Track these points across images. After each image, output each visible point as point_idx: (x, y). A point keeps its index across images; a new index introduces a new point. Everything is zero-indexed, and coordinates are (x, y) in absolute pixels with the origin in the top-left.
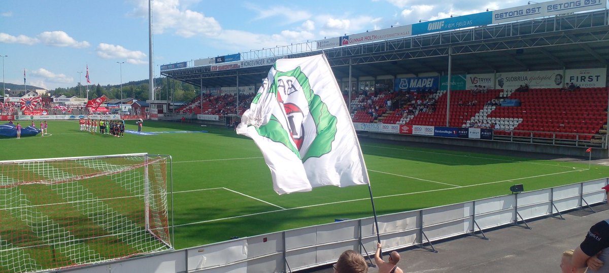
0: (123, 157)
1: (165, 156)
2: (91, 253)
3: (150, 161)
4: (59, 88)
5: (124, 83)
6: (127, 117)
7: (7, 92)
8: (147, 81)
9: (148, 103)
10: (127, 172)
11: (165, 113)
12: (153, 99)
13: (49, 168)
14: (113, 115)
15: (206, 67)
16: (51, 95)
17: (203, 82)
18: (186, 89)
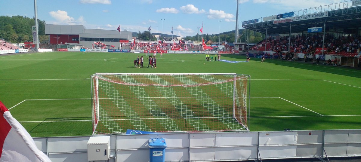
0: (223, 75)
1: (247, 76)
2: (204, 126)
3: (237, 78)
4: (188, 36)
5: (221, 33)
6: (222, 52)
7: (164, 39)
8: (234, 32)
9: (234, 44)
10: (225, 83)
11: (243, 50)
12: (237, 42)
13: (186, 78)
14: (215, 51)
15: (270, 21)
16: (184, 40)
17: (268, 31)
18: (256, 35)
